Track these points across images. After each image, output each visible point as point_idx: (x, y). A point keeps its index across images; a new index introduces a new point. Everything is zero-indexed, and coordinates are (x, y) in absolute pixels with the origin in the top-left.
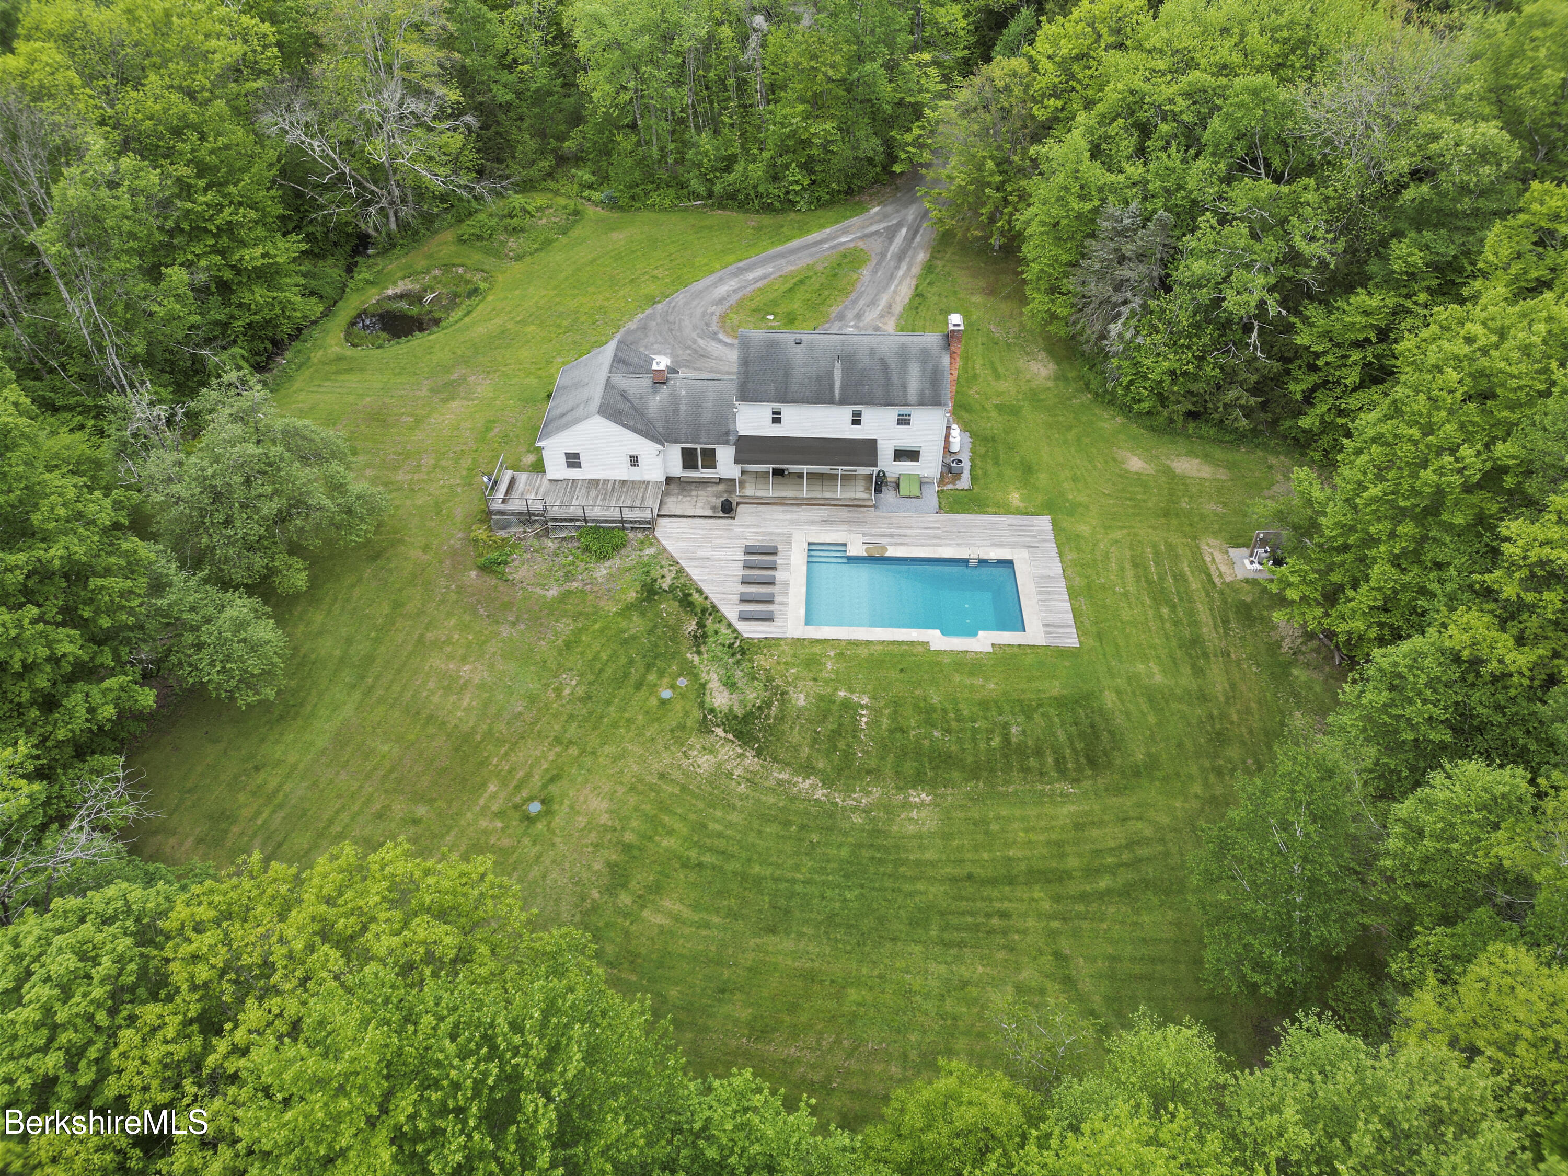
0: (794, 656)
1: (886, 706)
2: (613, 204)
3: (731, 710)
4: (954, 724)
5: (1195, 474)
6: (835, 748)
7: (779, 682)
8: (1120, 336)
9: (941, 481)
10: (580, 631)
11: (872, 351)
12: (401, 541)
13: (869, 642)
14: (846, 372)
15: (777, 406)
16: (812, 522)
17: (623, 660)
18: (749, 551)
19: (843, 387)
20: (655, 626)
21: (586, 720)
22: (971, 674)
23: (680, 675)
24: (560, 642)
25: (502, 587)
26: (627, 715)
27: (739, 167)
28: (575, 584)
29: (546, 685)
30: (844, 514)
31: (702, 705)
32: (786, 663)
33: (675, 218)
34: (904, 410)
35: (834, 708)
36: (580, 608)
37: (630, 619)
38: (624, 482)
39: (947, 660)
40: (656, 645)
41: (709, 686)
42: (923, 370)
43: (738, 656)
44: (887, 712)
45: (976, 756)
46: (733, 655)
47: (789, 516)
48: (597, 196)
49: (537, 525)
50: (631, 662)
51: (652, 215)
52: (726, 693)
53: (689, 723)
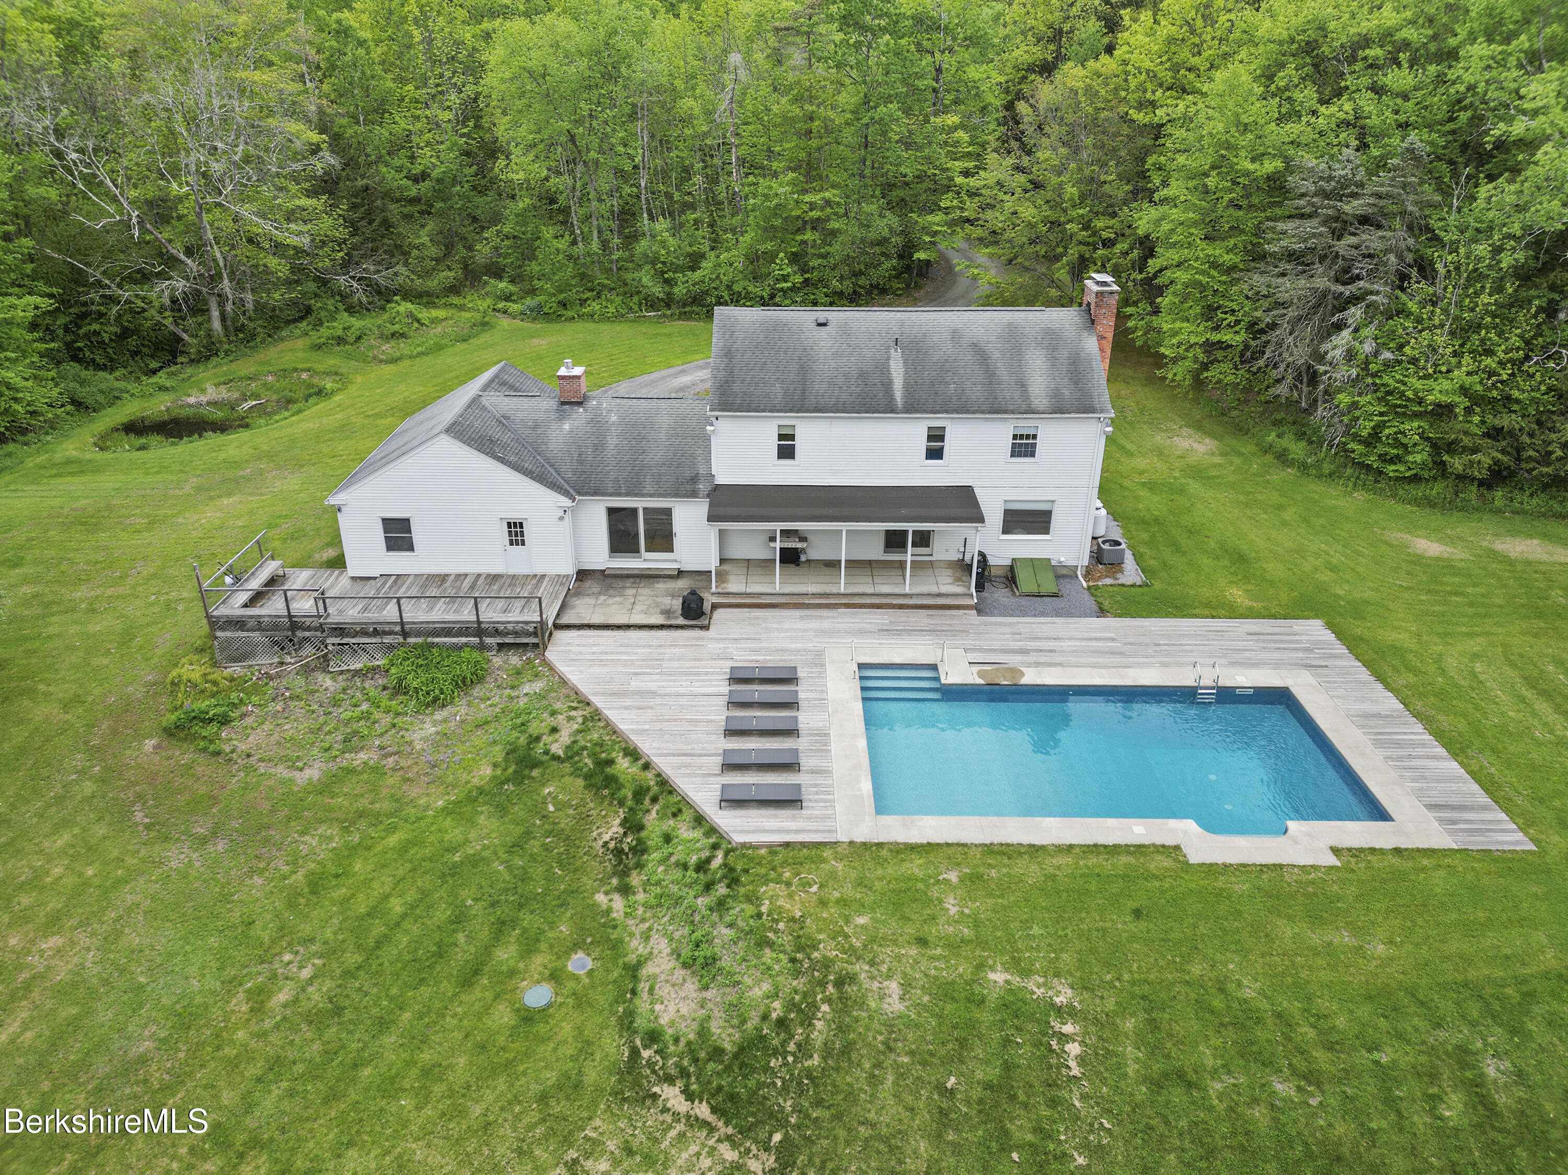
0: (860, 883)
1: (1123, 1010)
3: (703, 1032)
7: (828, 949)
10: (353, 850)
11: (956, 335)
13: (1034, 850)
14: (910, 365)
15: (787, 419)
17: (442, 914)
18: (738, 678)
19: (908, 388)
20: (528, 834)
23: (576, 946)
24: (299, 877)
26: (426, 1056)
28: (363, 756)
29: (233, 983)
31: (627, 1022)
32: (843, 902)
33: (620, 328)
34: (1025, 425)
35: (985, 1016)
36: (363, 803)
37: (472, 823)
40: (525, 877)
41: (649, 969)
42: (1053, 359)
43: (722, 890)
44: (1129, 1025)
46: (708, 887)
47: (814, 624)
48: (514, 307)
49: (308, 650)
50: (459, 919)
51: (591, 326)
52: (691, 987)
53: (591, 1076)
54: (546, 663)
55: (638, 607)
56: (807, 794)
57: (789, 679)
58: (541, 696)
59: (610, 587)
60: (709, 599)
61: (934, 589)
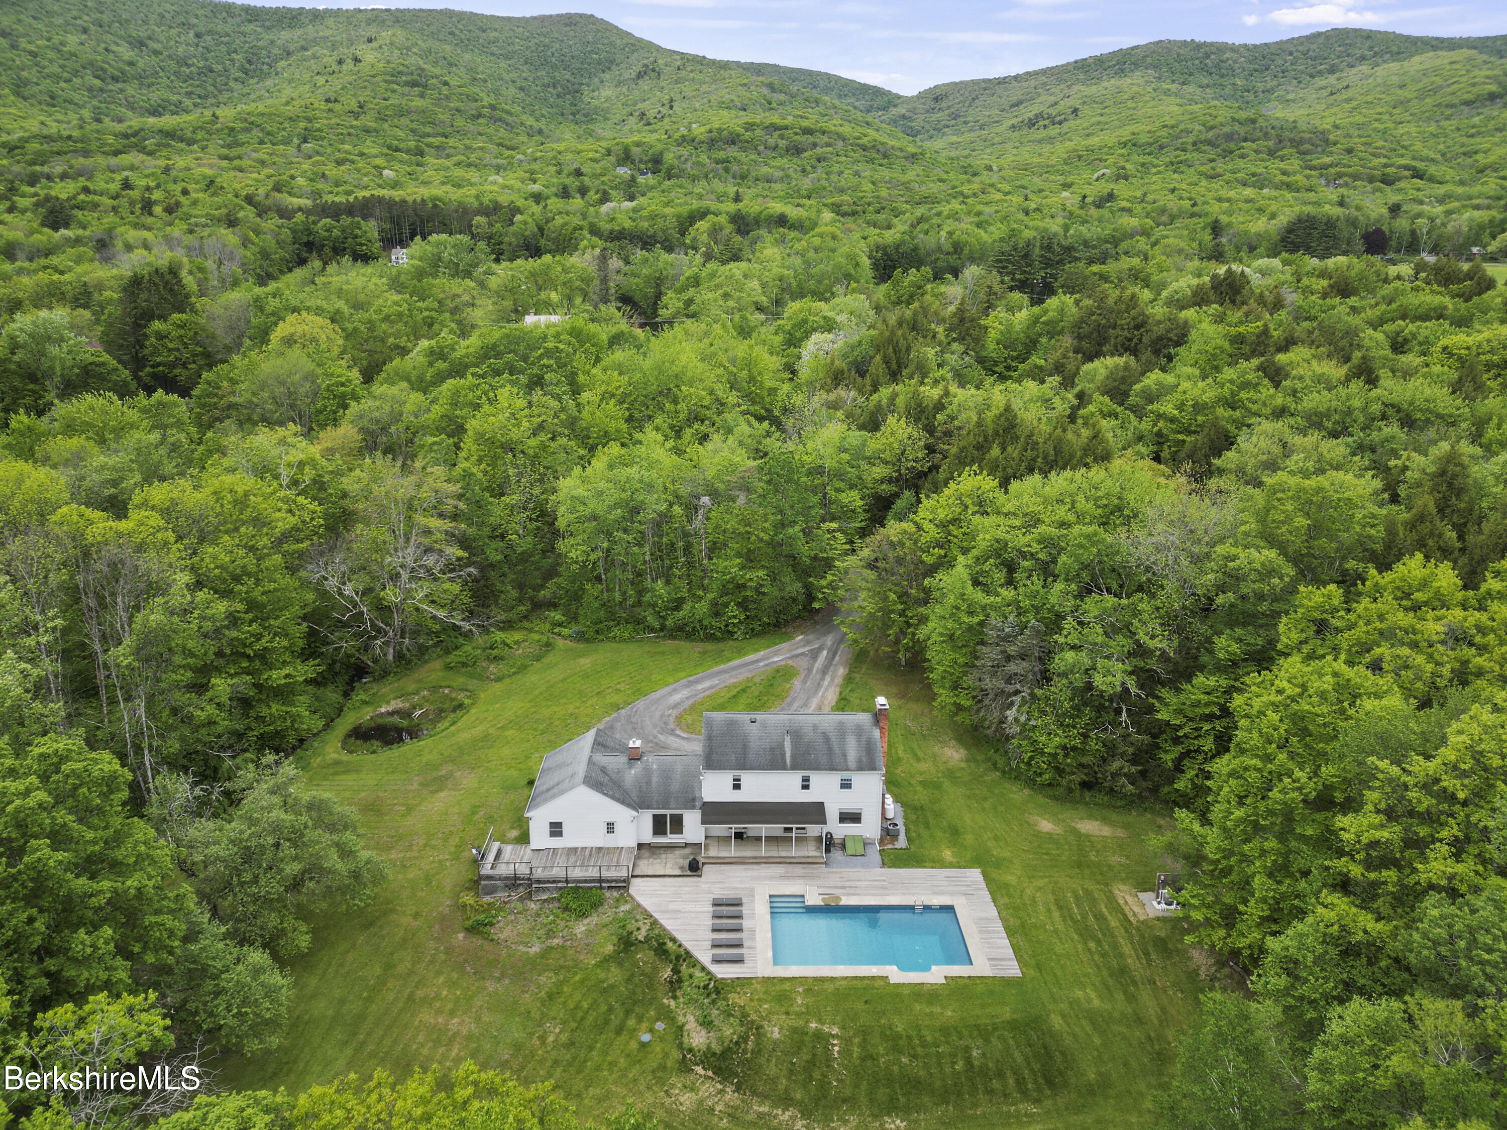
0: (766, 992)
1: (855, 1035)
2: (581, 637)
3: (709, 1048)
4: (919, 1050)
5: (1097, 833)
6: (811, 1079)
7: (753, 1017)
8: (1016, 720)
9: (882, 841)
10: (562, 983)
11: (815, 727)
12: (393, 910)
13: (833, 979)
14: (795, 745)
15: (737, 773)
16: (772, 878)
17: (604, 1008)
18: (717, 904)
19: (793, 756)
20: (633, 975)
21: (570, 1064)
22: (930, 1003)
23: (658, 1020)
24: (543, 994)
25: (487, 945)
26: (609, 1058)
27: (687, 607)
28: (556, 941)
29: (531, 1034)
30: (799, 870)
31: (680, 1046)
32: (759, 1000)
33: (632, 646)
34: (846, 775)
35: (807, 1038)
36: (561, 962)
37: (609, 970)
38: (600, 849)
39: (906, 992)
40: (634, 993)
41: (687, 1027)
42: (859, 741)
43: (714, 996)
44: (856, 1040)
45: (943, 1079)
46: (708, 995)
47: (750, 873)
48: (565, 632)
49: (521, 889)
50: (610, 1010)
51: (614, 645)
52: (703, 1033)
53: (669, 1064)
54: (629, 895)
55: (668, 865)
56: (746, 958)
57: (738, 903)
58: (630, 912)
59: (653, 853)
60: (701, 860)
61: (804, 853)
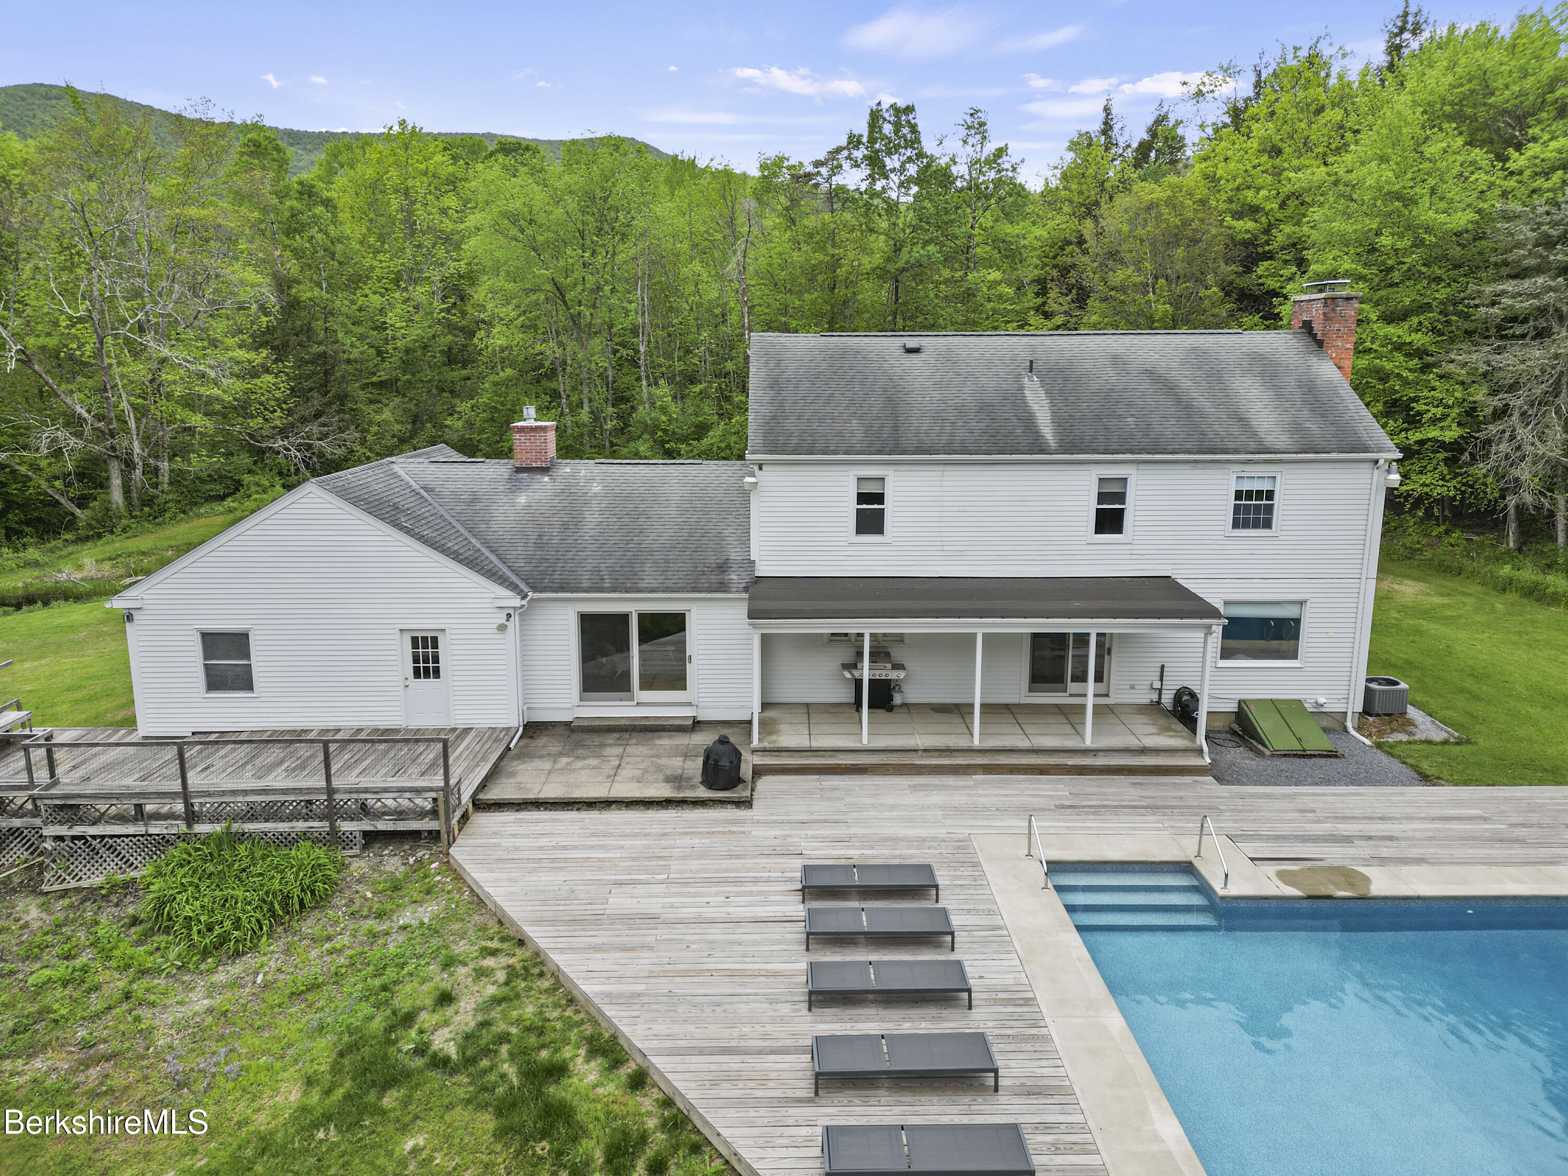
11: (1116, 360)
15: (871, 471)
18: (819, 891)
19: (1058, 421)
34: (1258, 468)
38: (375, 734)
54: (449, 867)
55: (626, 773)
56: (1040, 1157)
57: (922, 887)
58: (428, 932)
61: (1133, 742)
